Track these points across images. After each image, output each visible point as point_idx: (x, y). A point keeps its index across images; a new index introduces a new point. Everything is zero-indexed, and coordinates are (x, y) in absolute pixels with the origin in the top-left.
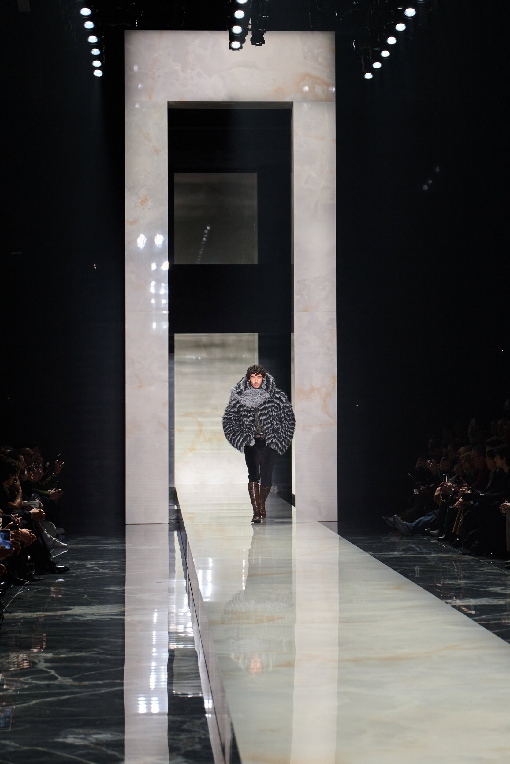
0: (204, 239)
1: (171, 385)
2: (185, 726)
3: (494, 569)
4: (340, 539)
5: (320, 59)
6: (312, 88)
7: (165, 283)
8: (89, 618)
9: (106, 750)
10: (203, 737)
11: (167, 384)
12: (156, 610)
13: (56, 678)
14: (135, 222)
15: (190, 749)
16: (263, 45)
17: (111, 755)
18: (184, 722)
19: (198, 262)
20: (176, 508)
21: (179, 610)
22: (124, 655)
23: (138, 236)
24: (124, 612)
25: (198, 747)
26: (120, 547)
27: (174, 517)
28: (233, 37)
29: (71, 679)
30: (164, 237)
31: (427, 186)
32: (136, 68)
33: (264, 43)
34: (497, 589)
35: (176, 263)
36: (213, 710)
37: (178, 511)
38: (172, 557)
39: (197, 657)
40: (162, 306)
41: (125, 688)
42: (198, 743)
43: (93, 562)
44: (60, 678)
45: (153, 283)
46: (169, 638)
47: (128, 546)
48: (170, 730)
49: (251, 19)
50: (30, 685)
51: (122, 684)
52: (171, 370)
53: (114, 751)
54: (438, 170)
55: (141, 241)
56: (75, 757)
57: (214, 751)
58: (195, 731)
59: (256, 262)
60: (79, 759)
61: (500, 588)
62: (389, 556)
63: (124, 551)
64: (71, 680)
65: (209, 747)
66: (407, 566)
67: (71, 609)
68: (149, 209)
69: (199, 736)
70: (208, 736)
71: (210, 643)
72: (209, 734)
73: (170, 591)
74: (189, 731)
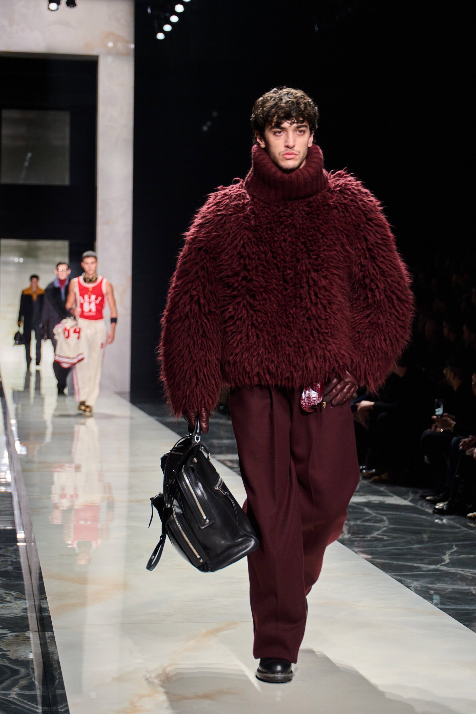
0: (26, 164)
4: (131, 406)
5: (122, 21)
6: (115, 44)
16: (75, 7)
19: (21, 182)
28: (51, 1)
31: (206, 127)
35: (2, 183)
37: (1, 383)
54: (215, 114)
57: (23, 571)
62: (170, 421)
69: (11, 560)
70: (19, 559)
71: (23, 487)
72: (20, 558)
74: (3, 556)
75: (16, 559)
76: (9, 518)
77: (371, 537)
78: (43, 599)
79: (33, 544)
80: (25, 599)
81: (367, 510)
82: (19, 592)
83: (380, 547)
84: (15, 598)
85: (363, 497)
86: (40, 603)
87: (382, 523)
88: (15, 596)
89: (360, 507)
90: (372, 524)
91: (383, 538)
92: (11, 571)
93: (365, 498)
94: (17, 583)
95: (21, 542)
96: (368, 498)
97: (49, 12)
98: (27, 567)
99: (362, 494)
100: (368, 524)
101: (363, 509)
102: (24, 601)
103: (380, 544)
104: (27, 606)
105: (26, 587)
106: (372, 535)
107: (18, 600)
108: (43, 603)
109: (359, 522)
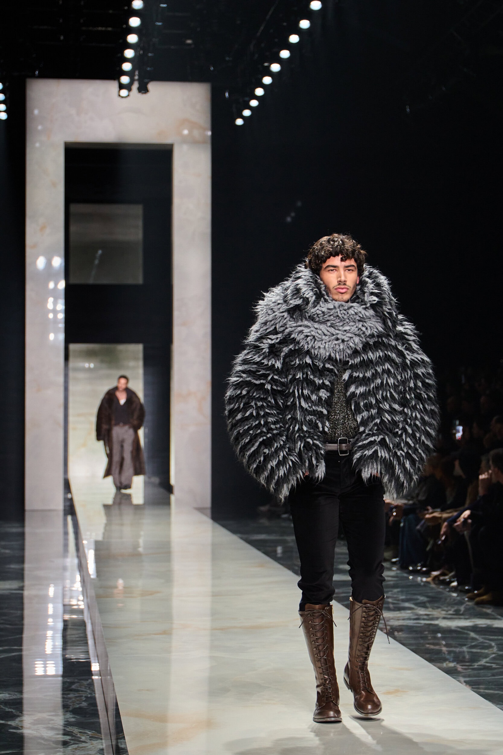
0: (96, 261)
1: (66, 389)
2: (73, 687)
4: (213, 524)
5: (198, 107)
6: (191, 132)
7: (61, 299)
9: (4, 708)
10: (89, 696)
11: (63, 388)
12: (52, 585)
14: (35, 246)
15: (78, 706)
17: (9, 712)
18: (72, 683)
19: (91, 281)
20: (69, 496)
21: (72, 585)
22: (23, 625)
23: (37, 258)
24: (23, 587)
25: (84, 704)
26: (19, 530)
27: (68, 505)
28: (122, 87)
30: (61, 259)
31: (290, 218)
32: (36, 112)
33: (148, 92)
35: (71, 283)
36: (99, 672)
37: (71, 500)
38: (66, 539)
39: (85, 626)
40: (59, 320)
41: (24, 653)
42: (84, 701)
45: (51, 300)
46: (63, 610)
47: (28, 529)
49: (137, 71)
51: (21, 650)
52: (66, 376)
53: (10, 708)
54: (299, 204)
55: (41, 263)
57: (99, 708)
58: (82, 691)
62: (254, 539)
63: (22, 535)
65: (95, 705)
66: (269, 547)
68: (48, 235)
69: (86, 695)
70: (94, 695)
71: (97, 614)
72: (95, 693)
73: (65, 569)
74: (77, 691)
75: (91, 694)
76: (83, 648)
77: (477, 666)
78: (121, 739)
79: (109, 677)
80: (101, 739)
81: (472, 635)
82: (95, 730)
83: (489, 677)
84: (90, 737)
85: (468, 621)
86: (117, 743)
87: (491, 649)
88: (90, 735)
89: (466, 631)
90: (479, 651)
91: (492, 666)
92: (86, 707)
93: (471, 622)
94: (92, 721)
95: (96, 675)
96: (474, 622)
97: (119, 98)
98: (103, 704)
99: (467, 617)
100: (474, 650)
101: (469, 634)
102: (101, 741)
103: (489, 673)
104: (104, 746)
105: (102, 726)
106: (479, 663)
107: (94, 739)
108: (121, 742)
109: (465, 649)
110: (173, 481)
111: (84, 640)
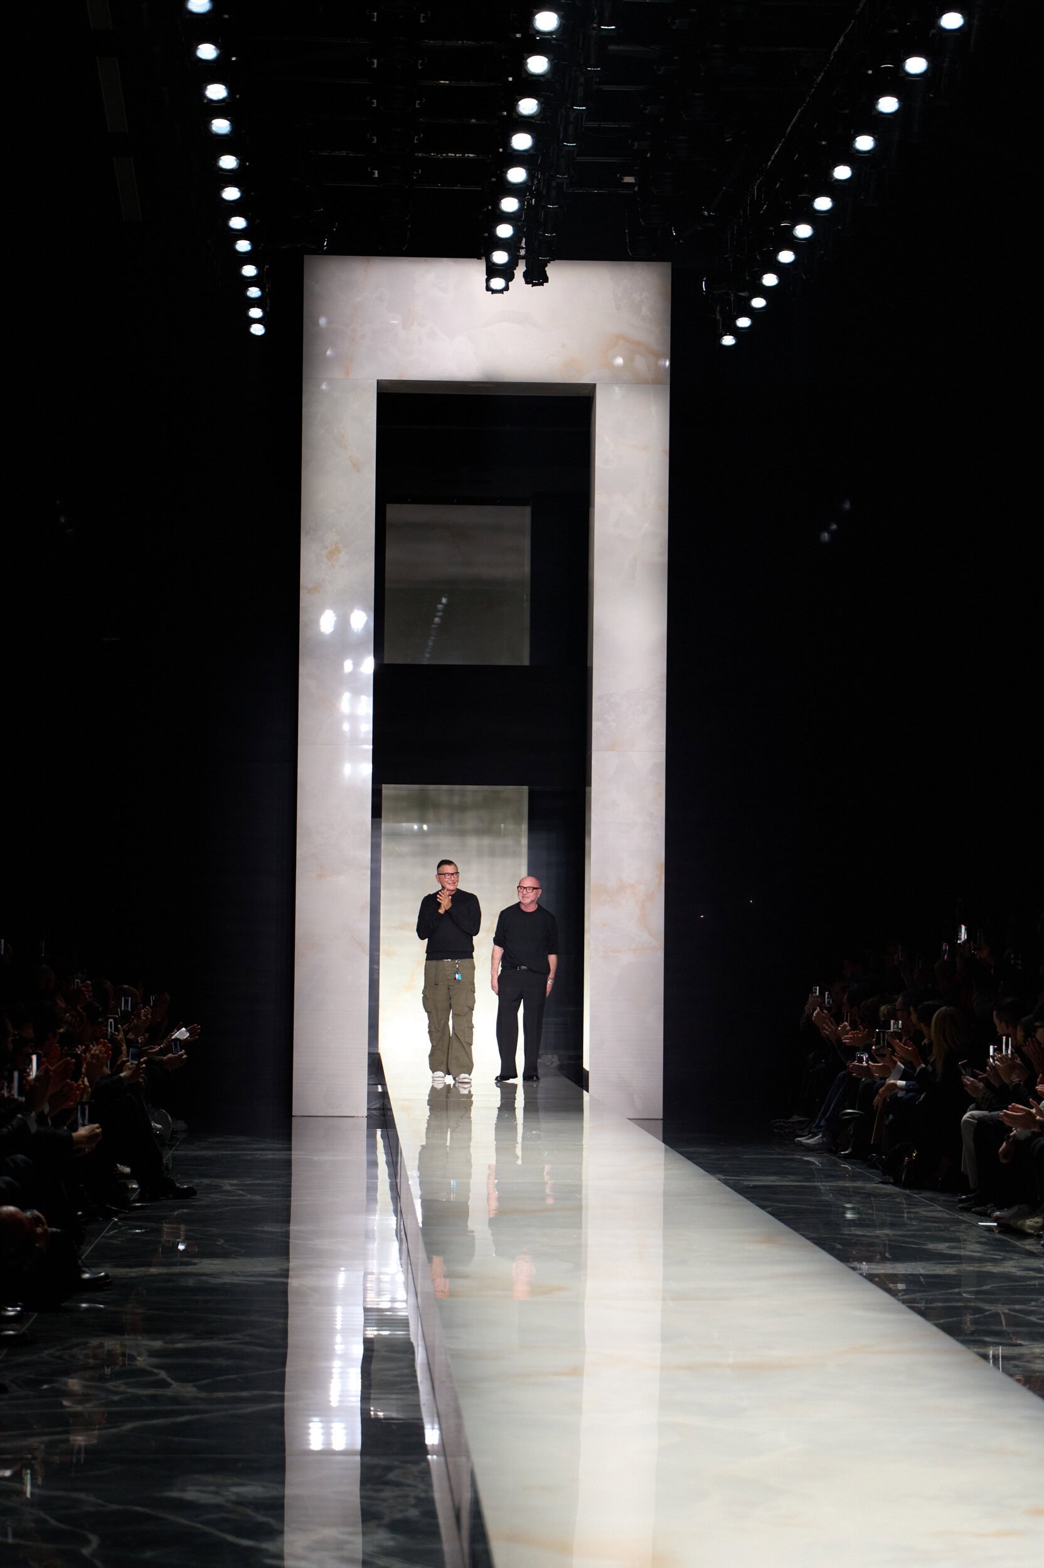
0: (437, 620)
1: (375, 875)
2: (392, 1476)
3: (938, 1211)
4: (666, 1151)
5: (645, 310)
6: (629, 360)
7: (368, 696)
8: (227, 1280)
9: (253, 1514)
10: (423, 1495)
11: (369, 872)
12: (342, 1269)
13: (168, 1385)
14: (316, 588)
15: (399, 1516)
16: (545, 284)
17: (262, 1523)
18: (389, 1469)
19: (426, 659)
20: (380, 1089)
21: (384, 1270)
22: (286, 1347)
23: (322, 613)
24: (288, 1270)
25: (413, 1513)
26: (281, 1155)
27: (377, 1106)
28: (493, 271)
29: (194, 1386)
30: (368, 615)
31: (828, 533)
32: (323, 321)
33: (547, 281)
34: (942, 1247)
35: (386, 662)
36: (441, 1448)
37: (385, 1095)
38: (373, 1177)
39: (413, 1353)
40: (362, 736)
41: (286, 1404)
42: (414, 1506)
43: (235, 1182)
44: (175, 1384)
45: (346, 697)
46: (365, 1319)
47: (296, 1155)
48: (363, 1481)
49: (524, 240)
50: (124, 1396)
51: (282, 1399)
52: (376, 848)
53: (265, 1515)
54: (847, 506)
55: (328, 622)
56: (199, 1526)
57: (441, 1520)
58: (408, 1485)
59: (526, 662)
60: (207, 1529)
61: (947, 1244)
62: (752, 1184)
63: (288, 1164)
64: (194, 1390)
65: (432, 1514)
66: (784, 1201)
67: (195, 1264)
68: (342, 566)
69: (415, 1494)
71: (438, 1330)
72: (432, 1491)
73: (368, 1235)
74: (398, 1484)
75: (424, 1491)
76: (407, 1398)
79: (462, 1458)
92: (416, 1519)
94: (429, 1546)
95: (435, 1453)
98: (451, 1514)
105: (447, 1557)
110: (586, 1065)
111: (408, 1382)
